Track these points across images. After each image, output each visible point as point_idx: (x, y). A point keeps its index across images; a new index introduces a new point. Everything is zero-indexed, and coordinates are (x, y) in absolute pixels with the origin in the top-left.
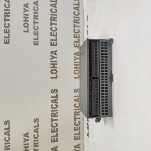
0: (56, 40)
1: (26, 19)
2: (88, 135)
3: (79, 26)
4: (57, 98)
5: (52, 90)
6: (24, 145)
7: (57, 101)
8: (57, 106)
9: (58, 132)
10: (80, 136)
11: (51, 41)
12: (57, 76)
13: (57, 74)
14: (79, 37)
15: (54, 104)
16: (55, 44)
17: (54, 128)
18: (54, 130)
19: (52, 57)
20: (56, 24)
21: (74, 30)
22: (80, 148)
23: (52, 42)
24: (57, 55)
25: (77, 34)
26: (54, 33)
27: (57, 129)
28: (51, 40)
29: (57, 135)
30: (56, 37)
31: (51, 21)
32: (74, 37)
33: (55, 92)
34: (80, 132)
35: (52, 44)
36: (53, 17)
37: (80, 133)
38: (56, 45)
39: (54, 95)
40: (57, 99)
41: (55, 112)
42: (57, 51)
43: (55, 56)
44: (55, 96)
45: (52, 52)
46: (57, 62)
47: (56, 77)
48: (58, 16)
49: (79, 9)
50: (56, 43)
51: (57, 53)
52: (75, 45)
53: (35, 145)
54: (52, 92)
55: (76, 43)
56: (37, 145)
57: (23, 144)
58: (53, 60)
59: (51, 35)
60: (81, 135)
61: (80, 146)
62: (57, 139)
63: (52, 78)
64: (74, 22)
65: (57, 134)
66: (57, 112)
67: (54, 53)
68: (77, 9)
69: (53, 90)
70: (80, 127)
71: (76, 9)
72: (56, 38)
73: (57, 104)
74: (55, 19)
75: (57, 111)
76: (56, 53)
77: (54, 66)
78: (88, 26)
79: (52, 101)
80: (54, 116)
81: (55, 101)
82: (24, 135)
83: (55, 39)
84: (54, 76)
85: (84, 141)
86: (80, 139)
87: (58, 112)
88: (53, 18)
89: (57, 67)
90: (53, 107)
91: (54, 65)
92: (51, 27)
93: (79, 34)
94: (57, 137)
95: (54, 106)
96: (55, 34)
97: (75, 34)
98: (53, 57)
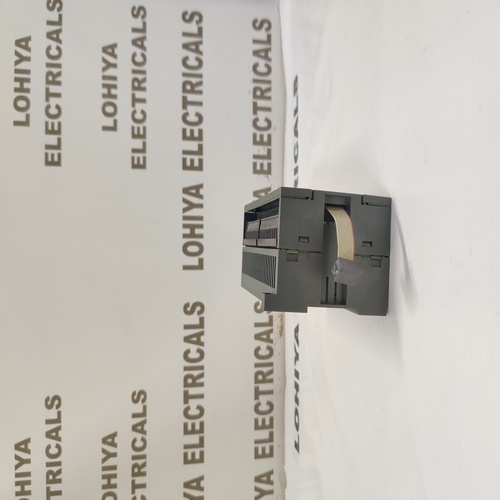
0: (200, 151)
1: (109, 91)
2: (297, 446)
3: (269, 109)
4: (201, 330)
5: (187, 305)
6: (104, 469)
7: (203, 339)
8: (201, 353)
9: (206, 435)
10: (271, 448)
11: (185, 156)
12: (201, 261)
13: (201, 256)
14: (269, 143)
15: (193, 348)
16: (196, 164)
17: (193, 421)
18: (194, 426)
19: (186, 205)
20: (200, 104)
21: (255, 121)
22: (271, 483)
23: (189, 158)
24: (201, 197)
25: (262, 133)
26: (192, 132)
27: (202, 424)
28: (185, 152)
29: (201, 443)
30: (201, 143)
31: (185, 95)
32: (255, 142)
33: (196, 313)
34: (271, 434)
35: (188, 164)
36: (190, 83)
37: (271, 439)
38: (200, 168)
39: (194, 319)
40: (202, 333)
41: (195, 373)
42: (201, 186)
43: (195, 200)
44: (197, 322)
45: (186, 191)
46: (201, 218)
47: (200, 266)
48: (204, 80)
49: (270, 55)
50: (201, 161)
51: (202, 192)
52: (258, 168)
53: (136, 470)
54: (189, 309)
55: (259, 162)
56: (142, 470)
57: (100, 465)
58: (190, 213)
59: (185, 137)
60: (275, 444)
61: (272, 478)
62: (202, 454)
63: (186, 268)
64: (255, 96)
65: (202, 440)
66: (201, 372)
67: (194, 191)
68: (263, 54)
69: (191, 305)
70: (271, 420)
71: (261, 57)
72: (200, 147)
73: (201, 347)
74: (197, 89)
75: (202, 368)
76: (198, 192)
77: (192, 231)
78: (296, 111)
79: (187, 339)
80: (194, 385)
81: (195, 339)
82: (104, 441)
83: (196, 149)
84: (194, 261)
85: (284, 464)
86: (271, 455)
87: (206, 371)
88: (191, 86)
89: (201, 236)
90: (191, 356)
91: (192, 227)
92: (184, 111)
93: (269, 132)
94: (201, 449)
95: (194, 355)
96: (196, 134)
97: (258, 133)
98: (192, 206)
